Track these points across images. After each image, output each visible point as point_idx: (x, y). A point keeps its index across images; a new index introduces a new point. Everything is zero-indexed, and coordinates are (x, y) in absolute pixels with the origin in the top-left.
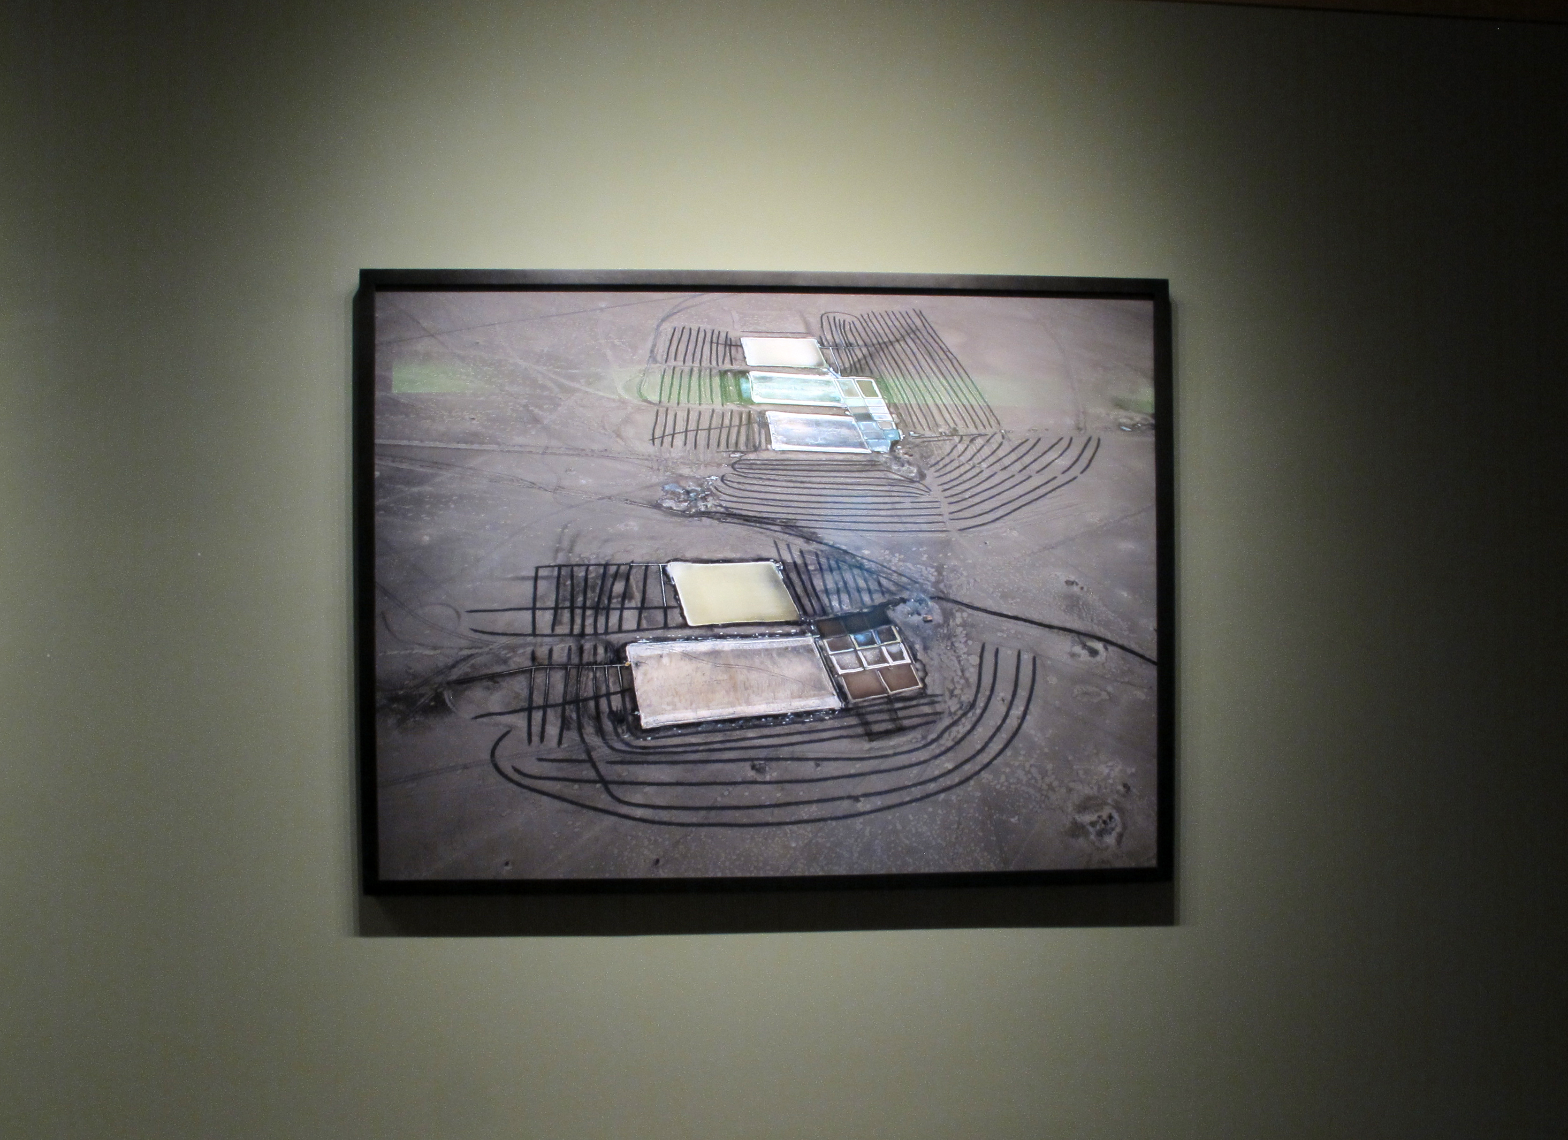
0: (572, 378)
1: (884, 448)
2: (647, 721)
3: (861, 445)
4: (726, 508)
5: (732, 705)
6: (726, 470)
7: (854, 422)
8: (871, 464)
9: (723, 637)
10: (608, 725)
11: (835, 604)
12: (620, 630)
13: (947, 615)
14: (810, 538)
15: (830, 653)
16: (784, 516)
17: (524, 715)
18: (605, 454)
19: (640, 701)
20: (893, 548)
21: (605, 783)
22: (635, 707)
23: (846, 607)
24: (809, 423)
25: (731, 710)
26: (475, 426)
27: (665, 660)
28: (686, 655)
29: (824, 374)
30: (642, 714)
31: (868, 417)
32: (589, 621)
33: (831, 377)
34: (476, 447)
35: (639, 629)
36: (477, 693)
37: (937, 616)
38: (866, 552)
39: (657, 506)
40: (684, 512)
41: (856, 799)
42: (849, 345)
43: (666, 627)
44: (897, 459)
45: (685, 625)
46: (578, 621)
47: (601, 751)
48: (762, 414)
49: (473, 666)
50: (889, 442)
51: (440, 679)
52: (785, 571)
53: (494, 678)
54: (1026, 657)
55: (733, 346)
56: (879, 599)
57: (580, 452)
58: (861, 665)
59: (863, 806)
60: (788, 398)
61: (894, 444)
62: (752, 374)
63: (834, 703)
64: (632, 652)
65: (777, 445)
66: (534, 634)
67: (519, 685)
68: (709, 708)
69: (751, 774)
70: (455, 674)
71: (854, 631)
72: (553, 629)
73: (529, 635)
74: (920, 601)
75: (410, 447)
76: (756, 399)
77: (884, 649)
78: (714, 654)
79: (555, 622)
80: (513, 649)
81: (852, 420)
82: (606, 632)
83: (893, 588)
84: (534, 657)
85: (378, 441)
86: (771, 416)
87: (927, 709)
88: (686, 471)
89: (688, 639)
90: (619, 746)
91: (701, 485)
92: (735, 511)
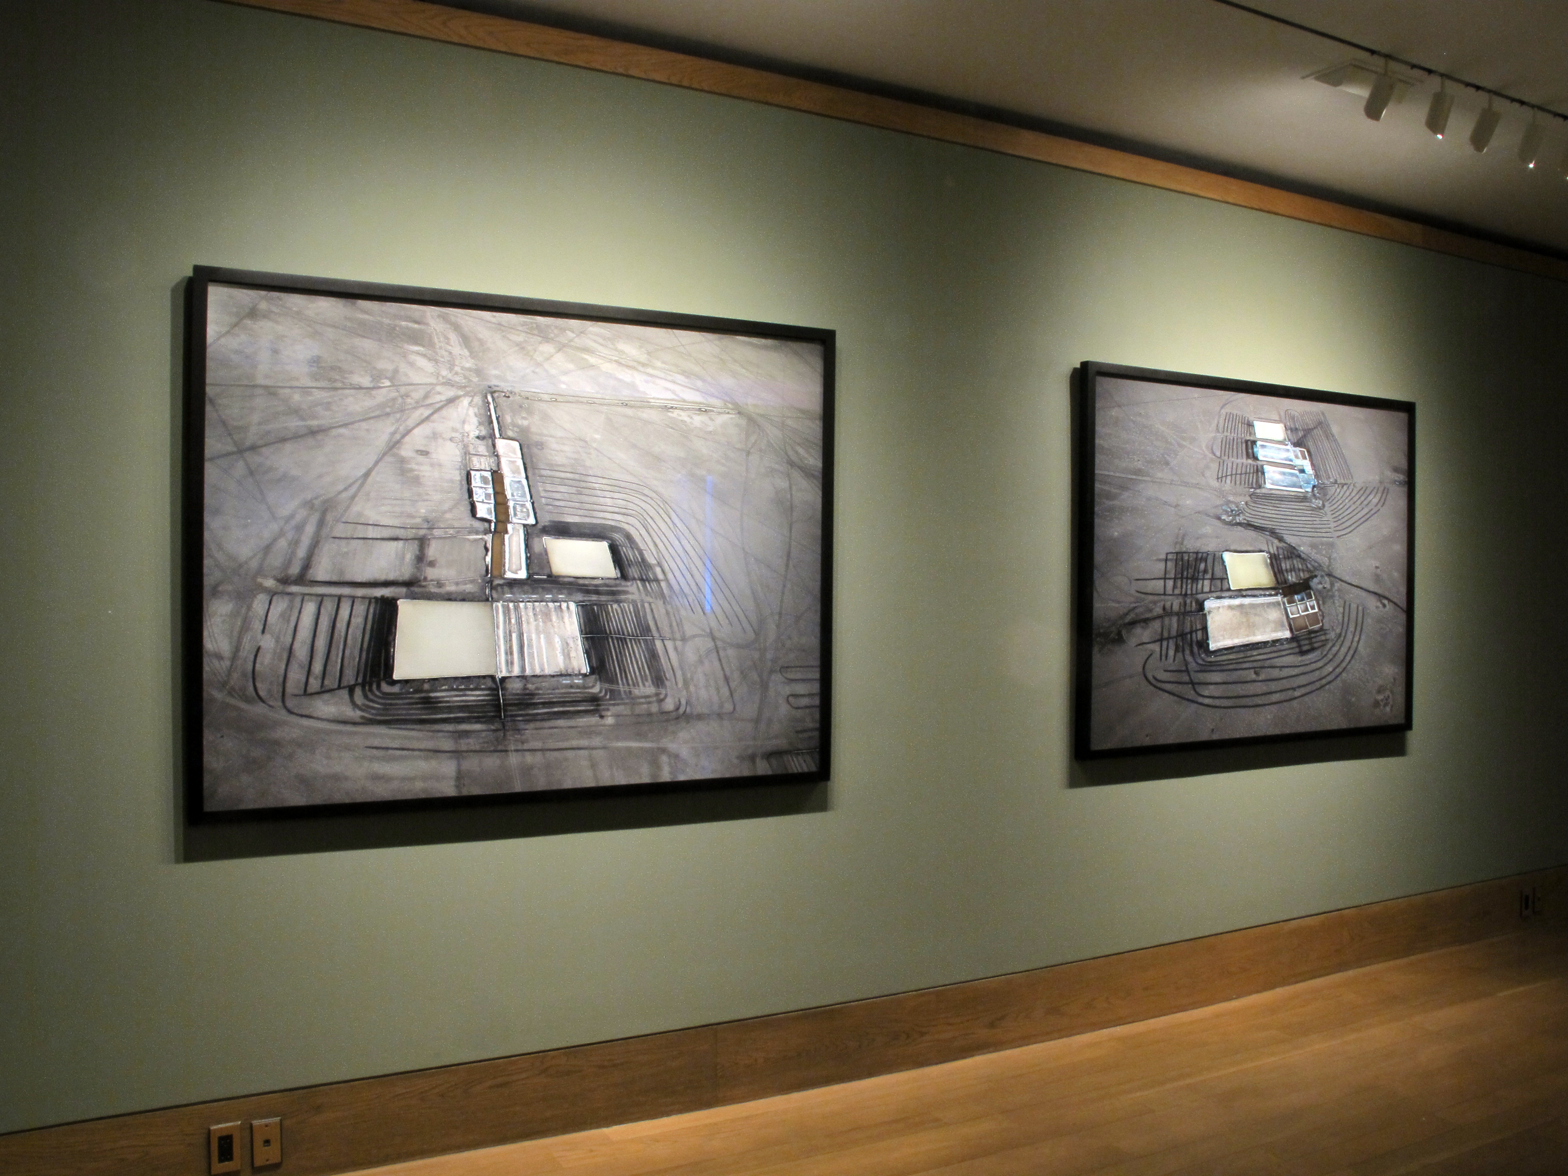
0: (1183, 439)
1: (1309, 490)
2: (1213, 646)
3: (1301, 487)
4: (1248, 521)
5: (1248, 636)
6: (1248, 499)
7: (1298, 474)
8: (1303, 499)
9: (1244, 596)
10: (1195, 649)
11: (1290, 577)
12: (1202, 592)
13: (1332, 585)
14: (1281, 539)
15: (1287, 605)
16: (1270, 526)
17: (1158, 644)
18: (1197, 486)
19: (1210, 635)
20: (1313, 546)
21: (1192, 683)
22: (1207, 639)
23: (1294, 580)
24: (1284, 474)
25: (1247, 639)
26: (1139, 465)
27: (1221, 610)
28: (1230, 607)
29: (1287, 445)
30: (1210, 642)
31: (1302, 471)
32: (1189, 586)
33: (1290, 447)
34: (1140, 478)
35: (1211, 592)
36: (1138, 630)
37: (1328, 586)
38: (1302, 548)
39: (1219, 518)
40: (1230, 522)
41: (1294, 689)
42: (1296, 429)
43: (1222, 590)
44: (1314, 495)
45: (1229, 590)
46: (1184, 586)
47: (1192, 665)
48: (1262, 466)
49: (1136, 614)
50: (1311, 486)
51: (1121, 622)
52: (1271, 558)
53: (1146, 621)
54: (1360, 608)
55: (1250, 425)
56: (1307, 575)
57: (1186, 484)
58: (1299, 613)
59: (1297, 693)
60: (1272, 458)
61: (1314, 487)
62: (1259, 443)
63: (1287, 634)
64: (1209, 604)
65: (1268, 485)
66: (1165, 594)
67: (1157, 625)
68: (1238, 637)
69: (1254, 676)
70: (1128, 619)
71: (1297, 593)
72: (1173, 591)
73: (1162, 595)
74: (1322, 576)
75: (1109, 476)
76: (1260, 458)
77: (1308, 603)
78: (1241, 606)
79: (1174, 587)
80: (1155, 603)
81: (1297, 472)
82: (1197, 594)
83: (1312, 569)
84: (1164, 608)
85: (1097, 472)
86: (1267, 468)
87: (1323, 638)
88: (1231, 498)
89: (1230, 597)
90: (1200, 662)
91: (1237, 507)
92: (1253, 523)
